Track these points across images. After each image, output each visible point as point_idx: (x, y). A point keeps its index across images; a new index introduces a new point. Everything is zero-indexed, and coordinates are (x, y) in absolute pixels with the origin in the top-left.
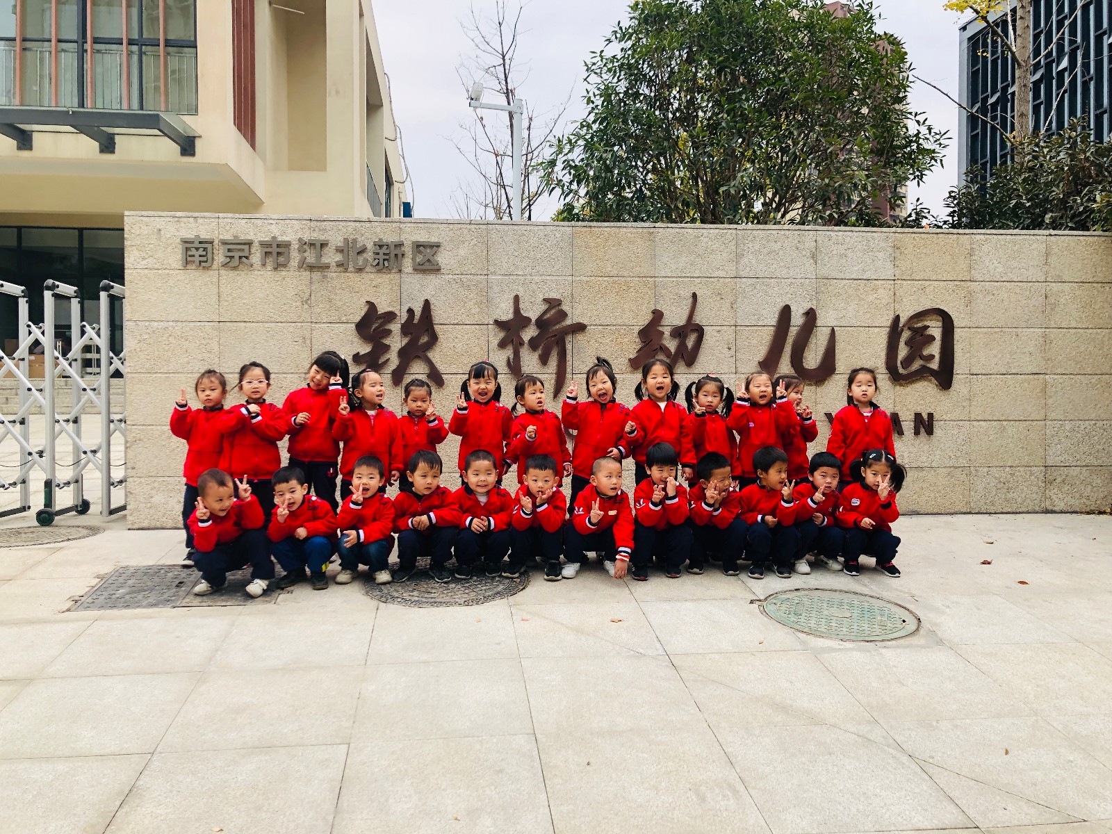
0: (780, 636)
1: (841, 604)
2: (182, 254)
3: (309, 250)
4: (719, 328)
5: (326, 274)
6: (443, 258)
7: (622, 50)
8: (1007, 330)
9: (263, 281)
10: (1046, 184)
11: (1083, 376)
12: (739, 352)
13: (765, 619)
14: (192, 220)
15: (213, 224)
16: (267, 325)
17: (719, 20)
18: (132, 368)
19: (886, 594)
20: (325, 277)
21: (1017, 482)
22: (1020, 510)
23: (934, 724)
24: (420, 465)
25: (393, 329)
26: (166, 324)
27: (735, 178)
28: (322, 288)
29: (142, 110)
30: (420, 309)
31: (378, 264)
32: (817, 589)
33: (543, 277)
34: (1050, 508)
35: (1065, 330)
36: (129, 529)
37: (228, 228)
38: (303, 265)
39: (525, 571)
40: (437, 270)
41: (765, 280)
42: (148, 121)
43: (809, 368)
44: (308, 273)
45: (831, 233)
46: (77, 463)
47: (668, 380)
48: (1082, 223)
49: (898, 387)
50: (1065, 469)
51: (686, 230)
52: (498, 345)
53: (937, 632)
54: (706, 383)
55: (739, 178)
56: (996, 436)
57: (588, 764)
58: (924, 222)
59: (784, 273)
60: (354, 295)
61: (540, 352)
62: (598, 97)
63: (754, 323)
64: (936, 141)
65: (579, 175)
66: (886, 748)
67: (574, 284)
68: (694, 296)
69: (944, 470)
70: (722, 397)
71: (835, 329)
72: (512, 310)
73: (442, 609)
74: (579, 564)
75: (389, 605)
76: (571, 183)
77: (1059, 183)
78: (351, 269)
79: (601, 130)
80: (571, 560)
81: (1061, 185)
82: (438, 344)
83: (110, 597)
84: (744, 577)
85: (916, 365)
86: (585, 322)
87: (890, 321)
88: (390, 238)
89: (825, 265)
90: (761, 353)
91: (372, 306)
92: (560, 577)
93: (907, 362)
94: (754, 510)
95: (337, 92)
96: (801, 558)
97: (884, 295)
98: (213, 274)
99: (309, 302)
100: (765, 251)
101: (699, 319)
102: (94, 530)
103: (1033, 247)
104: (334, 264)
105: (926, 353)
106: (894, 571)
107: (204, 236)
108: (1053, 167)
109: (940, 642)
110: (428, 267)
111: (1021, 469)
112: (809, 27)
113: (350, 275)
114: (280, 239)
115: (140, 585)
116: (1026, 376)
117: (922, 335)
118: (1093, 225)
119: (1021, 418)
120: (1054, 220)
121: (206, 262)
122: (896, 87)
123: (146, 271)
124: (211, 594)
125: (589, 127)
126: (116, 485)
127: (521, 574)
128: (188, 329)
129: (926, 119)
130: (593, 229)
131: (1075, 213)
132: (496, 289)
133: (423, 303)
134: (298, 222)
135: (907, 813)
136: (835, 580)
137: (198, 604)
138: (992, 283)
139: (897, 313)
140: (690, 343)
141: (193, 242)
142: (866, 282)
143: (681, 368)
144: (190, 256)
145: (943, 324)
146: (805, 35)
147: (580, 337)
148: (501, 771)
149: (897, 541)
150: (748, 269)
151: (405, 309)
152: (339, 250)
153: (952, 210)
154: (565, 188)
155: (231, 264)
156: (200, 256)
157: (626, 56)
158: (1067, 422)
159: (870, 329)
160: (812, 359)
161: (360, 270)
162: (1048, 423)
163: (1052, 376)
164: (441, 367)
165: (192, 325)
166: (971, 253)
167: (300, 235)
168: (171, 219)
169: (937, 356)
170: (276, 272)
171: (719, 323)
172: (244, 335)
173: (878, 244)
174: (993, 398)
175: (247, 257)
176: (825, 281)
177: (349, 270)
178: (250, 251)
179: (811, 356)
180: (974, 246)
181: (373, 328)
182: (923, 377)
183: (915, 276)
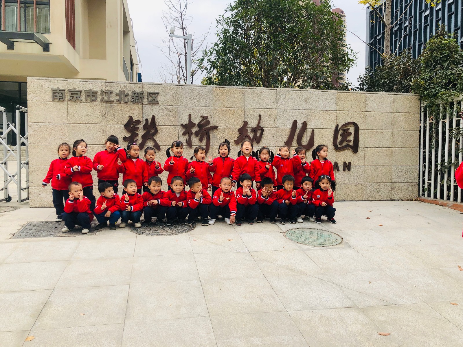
0: (291, 245)
1: (314, 233)
2: (52, 95)
3: (105, 95)
4: (269, 129)
5: (112, 104)
6: (160, 99)
7: (231, 14)
8: (378, 130)
9: (86, 107)
10: (395, 74)
11: (406, 149)
12: (277, 138)
13: (286, 239)
14: (56, 81)
15: (65, 83)
16: (88, 125)
17: (270, 4)
18: (31, 142)
19: (330, 230)
20: (111, 106)
21: (381, 188)
22: (382, 199)
23: (346, 274)
24: (152, 181)
25: (139, 127)
26: (45, 124)
27: (276, 69)
28: (110, 110)
29: (26, 31)
30: (151, 119)
31: (133, 101)
32: (305, 228)
33: (200, 107)
34: (393, 198)
35: (400, 131)
36: (30, 208)
37: (71, 85)
38: (102, 101)
39: (194, 223)
40: (157, 103)
41: (287, 110)
42: (29, 36)
44: (105, 104)
45: (313, 92)
46: (6, 181)
47: (250, 147)
48: (407, 90)
49: (337, 152)
50: (399, 183)
51: (257, 90)
52: (182, 134)
53: (349, 243)
54: (263, 150)
55: (278, 69)
56: (374, 171)
57: (220, 290)
58: (350, 87)
59: (294, 108)
60: (123, 113)
61: (199, 137)
62: (222, 34)
63: (283, 127)
64: (354, 56)
65: (214, 65)
66: (328, 282)
67: (213, 110)
68: (260, 116)
69: (354, 184)
70: (269, 155)
71: (314, 129)
72: (188, 120)
73: (162, 237)
74: (215, 219)
75: (141, 235)
76: (210, 68)
77: (399, 74)
78: (122, 102)
79: (223, 48)
80: (212, 218)
81: (400, 75)
82: (158, 133)
83: (27, 233)
84: (278, 224)
85: (345, 144)
86: (217, 126)
87: (335, 127)
88: (138, 90)
89: (310, 104)
90: (285, 139)
91: (131, 118)
92: (208, 224)
93: (341, 142)
94: (282, 198)
95: (111, 26)
96: (300, 216)
97: (332, 116)
98: (65, 104)
99: (105, 116)
100: (288, 98)
101: (261, 125)
102: (15, 208)
103: (388, 99)
104: (115, 100)
105: (348, 139)
106: (334, 221)
107: (61, 88)
108: (397, 68)
109: (350, 246)
110: (154, 102)
111: (383, 184)
112: (306, 9)
113: (123, 105)
114: (93, 90)
115: (39, 229)
116: (385, 148)
117: (347, 132)
118: (411, 91)
119: (383, 164)
120: (397, 89)
121: (62, 98)
122: (339, 34)
123: (37, 102)
124: (69, 232)
125: (218, 45)
126: (23, 190)
127: (192, 224)
128: (55, 126)
129: (350, 47)
131: (404, 86)
132: (182, 112)
133: (152, 117)
134: (100, 83)
135: (334, 303)
136: (312, 225)
137: (64, 236)
138: (374, 112)
139: (338, 123)
140: (258, 134)
141: (56, 91)
142: (326, 111)
143: (255, 144)
144: (55, 96)
145: (355, 128)
146: (304, 12)
147: (215, 132)
148: (188, 293)
149: (335, 210)
150: (281, 105)
151: (144, 119)
152: (118, 95)
153: (360, 83)
154: (208, 70)
155: (73, 100)
156: (60, 96)
157: (233, 17)
158: (400, 166)
159: (327, 129)
160: (305, 141)
161: (126, 103)
162: (393, 166)
163: (394, 148)
164: (159, 143)
165: (56, 124)
166: (366, 101)
167: (101, 88)
168: (47, 81)
169: (352, 141)
170: (91, 104)
171: (270, 127)
172: (78, 129)
173: (331, 97)
174: (373, 156)
175: (79, 97)
176: (310, 111)
177: (122, 103)
178: (80, 95)
179: (304, 140)
180: (367, 98)
181: (131, 127)
182: (347, 148)
183: (344, 109)
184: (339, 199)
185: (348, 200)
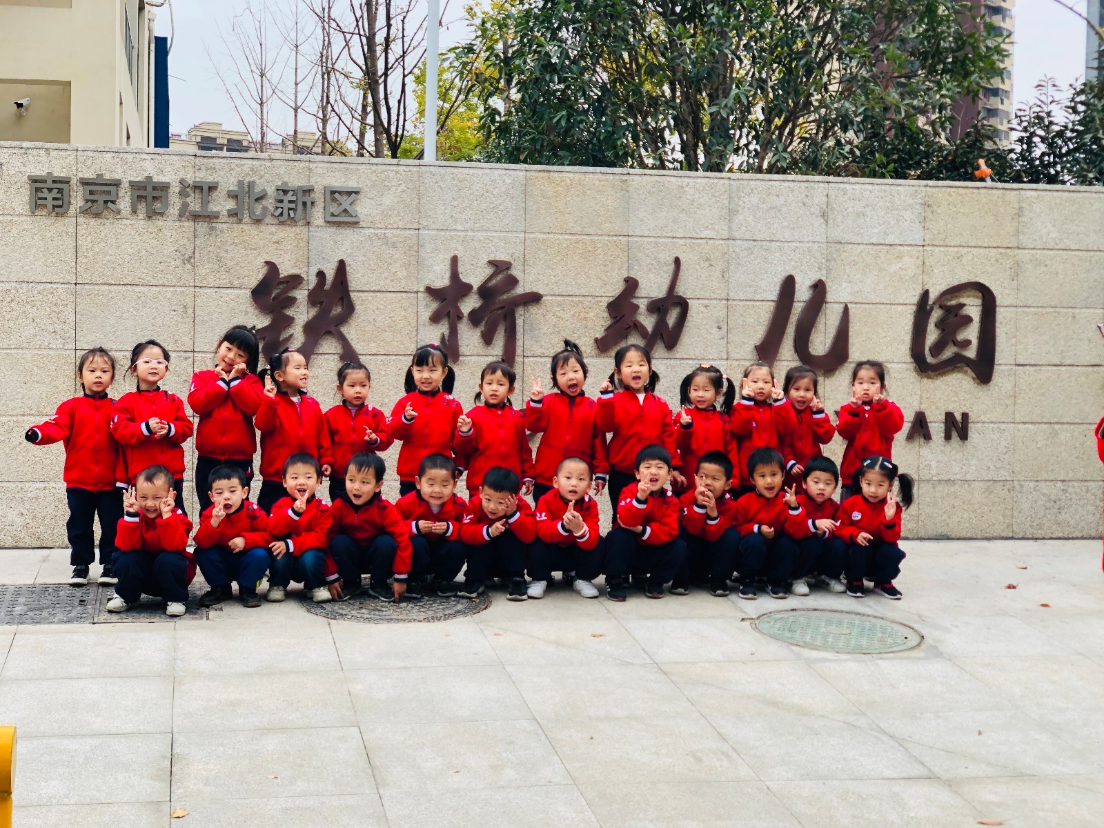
0: (773, 649)
1: (841, 623)
2: (30, 196)
3: (193, 195)
4: (706, 302)
5: (214, 225)
6: (363, 209)
8: (1062, 310)
9: (133, 233)
12: (731, 333)
13: (757, 634)
14: (42, 152)
15: (70, 158)
16: (137, 289)
20: (212, 229)
21: (1071, 499)
22: (1074, 535)
23: (918, 715)
25: (298, 297)
26: (7, 286)
28: (209, 243)
30: (333, 272)
31: (281, 214)
32: (815, 610)
33: (489, 234)
37: (89, 163)
38: (183, 213)
39: (484, 591)
40: (355, 223)
41: (764, 243)
43: (816, 354)
44: (191, 223)
45: (846, 185)
47: (645, 369)
49: (925, 380)
51: (668, 179)
52: (430, 319)
53: (939, 647)
54: (697, 374)
56: (1045, 442)
57: (591, 739)
59: (788, 235)
60: (249, 252)
61: (483, 329)
63: (750, 296)
66: (868, 731)
67: (528, 242)
68: (677, 261)
69: (981, 484)
70: (717, 391)
71: (849, 306)
72: (447, 275)
74: (545, 584)
75: (339, 621)
78: (246, 219)
80: (536, 578)
82: (355, 316)
85: (949, 352)
86: (541, 292)
87: (917, 297)
88: (296, 181)
89: (838, 226)
90: (758, 336)
91: (272, 267)
92: (525, 597)
93: (938, 348)
96: (800, 578)
97: (909, 263)
98: (67, 224)
99: (192, 261)
100: (765, 207)
101: (681, 290)
104: (226, 213)
105: (961, 337)
106: (894, 593)
107: (58, 173)
109: (940, 655)
110: (344, 220)
111: (1076, 484)
113: (246, 227)
114: (155, 180)
115: (36, 603)
116: (1084, 368)
117: (956, 315)
119: (1078, 420)
121: (61, 206)
127: (479, 595)
128: (35, 293)
130: (552, 174)
132: (429, 248)
133: (336, 264)
134: (179, 157)
135: (880, 769)
136: (837, 601)
138: (1045, 251)
139: (926, 287)
140: (671, 319)
141: (45, 181)
142: (889, 247)
143: (659, 351)
144: (40, 199)
145: (983, 301)
147: (533, 310)
149: (902, 555)
150: (743, 229)
151: (313, 271)
152: (233, 195)
155: (94, 210)
156: (54, 199)
159: (893, 306)
160: (820, 344)
161: (258, 221)
164: (358, 346)
165: (41, 287)
166: (1020, 213)
167: (181, 175)
168: (16, 151)
169: (975, 342)
170: (150, 222)
171: (707, 296)
172: (109, 301)
173: (904, 201)
174: (1043, 395)
175: (113, 202)
176: (838, 246)
177: (244, 220)
178: (117, 194)
179: (818, 340)
180: (1024, 205)
181: (273, 295)
182: (957, 367)
183: (950, 241)
184: (931, 533)
185: (959, 535)
